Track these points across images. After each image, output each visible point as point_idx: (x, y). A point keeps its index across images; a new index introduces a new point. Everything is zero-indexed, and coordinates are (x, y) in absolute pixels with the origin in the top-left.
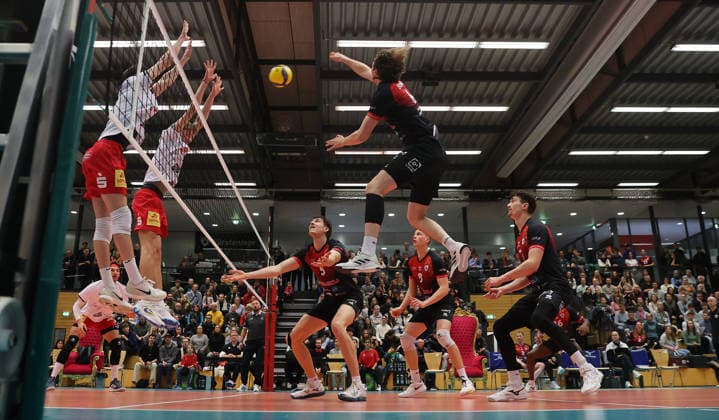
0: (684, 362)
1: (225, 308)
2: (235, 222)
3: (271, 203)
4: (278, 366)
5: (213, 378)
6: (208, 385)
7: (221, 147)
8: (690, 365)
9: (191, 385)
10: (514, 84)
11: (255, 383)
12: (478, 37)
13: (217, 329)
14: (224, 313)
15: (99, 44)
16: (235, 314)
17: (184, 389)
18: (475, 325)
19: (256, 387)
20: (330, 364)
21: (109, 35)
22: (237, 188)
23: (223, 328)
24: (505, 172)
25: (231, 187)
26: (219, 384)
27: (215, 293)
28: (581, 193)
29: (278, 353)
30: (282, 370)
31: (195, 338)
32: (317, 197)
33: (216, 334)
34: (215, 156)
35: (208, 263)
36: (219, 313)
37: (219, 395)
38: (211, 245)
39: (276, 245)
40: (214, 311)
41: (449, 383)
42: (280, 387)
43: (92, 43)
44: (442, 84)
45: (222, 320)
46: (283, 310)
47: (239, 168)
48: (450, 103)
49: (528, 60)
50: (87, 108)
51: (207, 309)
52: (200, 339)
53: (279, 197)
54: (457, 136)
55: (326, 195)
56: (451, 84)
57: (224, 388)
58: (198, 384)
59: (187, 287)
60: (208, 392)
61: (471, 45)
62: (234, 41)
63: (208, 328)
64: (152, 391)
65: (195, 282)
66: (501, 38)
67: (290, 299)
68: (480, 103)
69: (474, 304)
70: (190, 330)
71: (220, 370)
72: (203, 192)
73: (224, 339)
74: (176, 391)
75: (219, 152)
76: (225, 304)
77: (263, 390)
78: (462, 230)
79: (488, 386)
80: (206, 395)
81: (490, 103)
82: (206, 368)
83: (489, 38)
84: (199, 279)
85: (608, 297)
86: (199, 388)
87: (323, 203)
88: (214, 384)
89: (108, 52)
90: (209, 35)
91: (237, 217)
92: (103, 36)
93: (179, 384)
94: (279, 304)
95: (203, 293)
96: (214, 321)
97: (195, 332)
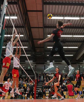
1: (27, 84)
2: (29, 68)
3: (35, 64)
4: (36, 94)
5: (25, 97)
6: (24, 98)
7: (27, 54)
10: (79, 43)
11: (32, 97)
12: (72, 35)
13: (26, 88)
14: (27, 85)
15: (5, 36)
16: (29, 85)
17: (19, 99)
18: (72, 86)
19: (33, 98)
20: (46, 94)
21: (7, 34)
22: (30, 62)
23: (27, 87)
24: (77, 59)
26: (26, 98)
27: (25, 81)
29: (36, 92)
30: (37, 95)
31: (21, 89)
32: (44, 63)
33: (26, 89)
34: (26, 56)
35: (24, 76)
36: (26, 85)
37: (26, 100)
38: (24, 72)
39: (36, 72)
40: (25, 84)
41: (68, 97)
42: (37, 98)
44: (66, 43)
45: (26, 86)
46: (38, 84)
47: (30, 58)
48: (68, 47)
49: (81, 39)
50: (3, 47)
51: (24, 84)
53: (37, 63)
54: (69, 52)
55: (45, 63)
56: (68, 43)
57: (27, 99)
58: (22, 98)
59: (20, 80)
60: (24, 99)
61: (71, 36)
62: (29, 35)
63: (24, 88)
64: (13, 99)
65: (21, 79)
66: (77, 35)
68: (73, 47)
69: (72, 83)
71: (26, 95)
72: (23, 62)
73: (27, 89)
74: (18, 99)
75: (26, 55)
76: (27, 83)
77: (34, 99)
79: (75, 97)
80: (23, 100)
81: (75, 46)
82: (23, 95)
83: (75, 35)
84: (22, 78)
87: (45, 64)
88: (25, 98)
89: (6, 37)
90: (24, 34)
91: (29, 67)
92: (6, 35)
93: (18, 98)
94: (37, 83)
95: (23, 81)
96: (25, 86)
97: (21, 88)
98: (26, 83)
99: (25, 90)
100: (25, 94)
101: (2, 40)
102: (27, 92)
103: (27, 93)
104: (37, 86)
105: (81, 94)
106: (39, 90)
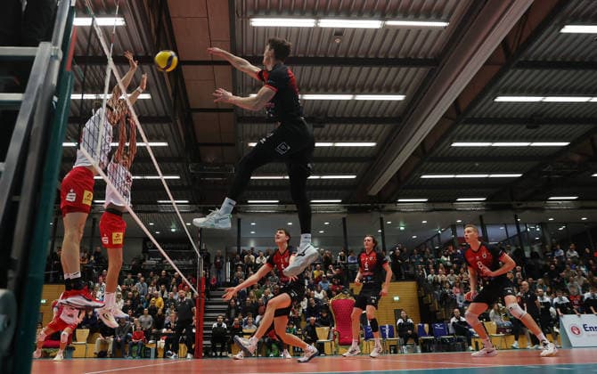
0: (508, 330)
1: (165, 296)
2: (173, 230)
4: (206, 339)
5: (156, 349)
6: (153, 355)
7: (164, 174)
8: (512, 333)
9: (140, 355)
10: (380, 126)
11: (188, 352)
12: (353, 92)
13: (160, 311)
14: (164, 299)
15: (75, 97)
16: (173, 300)
19: (189, 356)
21: (81, 90)
22: (177, 204)
23: (164, 310)
24: (374, 191)
25: (171, 204)
26: (161, 354)
27: (158, 285)
28: (431, 206)
29: (205, 329)
30: (209, 342)
31: (142, 318)
33: (159, 315)
34: (160, 180)
35: (152, 262)
36: (160, 299)
37: (161, 362)
38: (155, 247)
39: (204, 247)
40: (157, 298)
41: (334, 349)
42: (208, 355)
43: (69, 97)
44: (327, 126)
45: (163, 304)
46: (209, 296)
47: (177, 190)
48: (333, 140)
49: (390, 108)
50: (65, 144)
51: (151, 296)
52: (146, 318)
54: (338, 165)
55: (241, 209)
56: (334, 126)
57: (164, 357)
58: (145, 354)
59: (136, 280)
60: (152, 360)
61: (348, 97)
62: (173, 94)
63: (153, 311)
64: (109, 360)
65: (142, 276)
66: (370, 92)
67: (214, 288)
68: (355, 140)
69: (352, 290)
70: (139, 312)
71: (161, 343)
72: (150, 207)
73: (164, 319)
74: (128, 359)
75: (163, 178)
76: (166, 292)
77: (194, 357)
78: (342, 234)
79: (364, 351)
80: (150, 363)
81: (363, 140)
82: (151, 342)
83: (361, 93)
84: (146, 273)
85: (451, 283)
86: (145, 357)
87: (238, 216)
88: (156, 356)
89: (79, 103)
90: (154, 90)
91: (174, 226)
92: (76, 92)
93: (131, 354)
94: (207, 292)
95: (149, 285)
96: (157, 305)
97: (143, 314)
98: (163, 293)
99: (159, 322)
100: (157, 337)
101: (63, 116)
102: (164, 330)
103: (165, 334)
104: (206, 304)
105: (391, 335)
106: (215, 320)
